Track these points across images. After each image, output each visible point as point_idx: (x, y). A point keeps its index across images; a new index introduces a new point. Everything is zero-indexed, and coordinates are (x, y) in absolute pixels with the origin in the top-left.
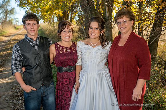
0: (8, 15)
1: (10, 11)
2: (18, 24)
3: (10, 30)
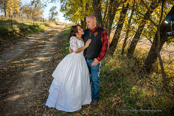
0: (54, 16)
1: (56, 13)
2: (58, 22)
3: (53, 25)
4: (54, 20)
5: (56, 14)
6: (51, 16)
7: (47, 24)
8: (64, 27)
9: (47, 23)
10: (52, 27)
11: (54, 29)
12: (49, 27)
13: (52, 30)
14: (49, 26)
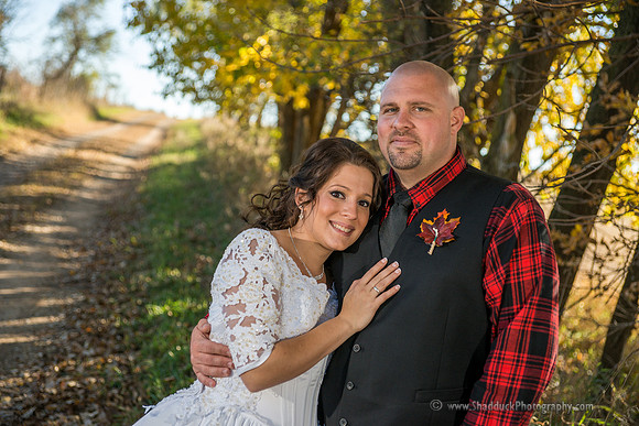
2: (112, 99)
3: (69, 117)
4: (82, 83)
5: (102, 42)
6: (59, 57)
7: (23, 105)
8: (149, 139)
9: (29, 100)
10: (59, 135)
11: (70, 153)
12: (34, 134)
13: (56, 152)
14: (40, 127)
